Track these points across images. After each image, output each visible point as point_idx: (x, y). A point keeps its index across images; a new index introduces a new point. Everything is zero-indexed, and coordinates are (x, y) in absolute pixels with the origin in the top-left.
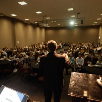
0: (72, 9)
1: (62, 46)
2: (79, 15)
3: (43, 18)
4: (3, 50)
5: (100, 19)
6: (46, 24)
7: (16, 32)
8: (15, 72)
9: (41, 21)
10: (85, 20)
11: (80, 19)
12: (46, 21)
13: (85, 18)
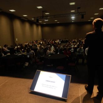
0: (73, 3)
1: (60, 42)
2: (79, 9)
3: (43, 13)
4: (5, 47)
5: (97, 14)
6: (47, 20)
7: (14, 28)
8: (26, 66)
9: (41, 17)
10: (85, 14)
11: (81, 13)
12: (46, 17)
13: (85, 12)
